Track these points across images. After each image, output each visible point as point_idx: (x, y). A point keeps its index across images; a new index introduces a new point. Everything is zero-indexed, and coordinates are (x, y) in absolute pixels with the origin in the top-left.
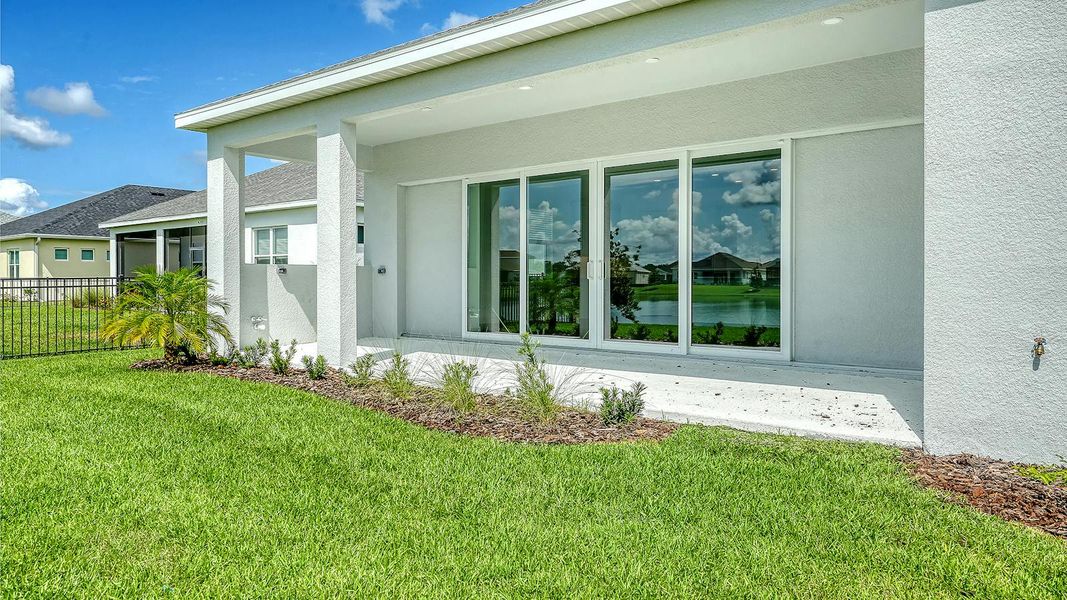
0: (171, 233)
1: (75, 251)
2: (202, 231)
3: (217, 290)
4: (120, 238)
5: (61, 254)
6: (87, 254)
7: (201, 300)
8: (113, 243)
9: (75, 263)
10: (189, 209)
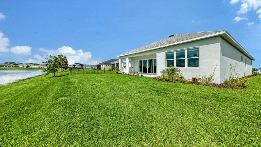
0: (116, 64)
1: (108, 65)
2: (119, 64)
3: (120, 69)
4: (112, 64)
5: (106, 66)
6: (109, 66)
7: (119, 69)
8: (111, 65)
9: (108, 67)
10: (118, 62)
